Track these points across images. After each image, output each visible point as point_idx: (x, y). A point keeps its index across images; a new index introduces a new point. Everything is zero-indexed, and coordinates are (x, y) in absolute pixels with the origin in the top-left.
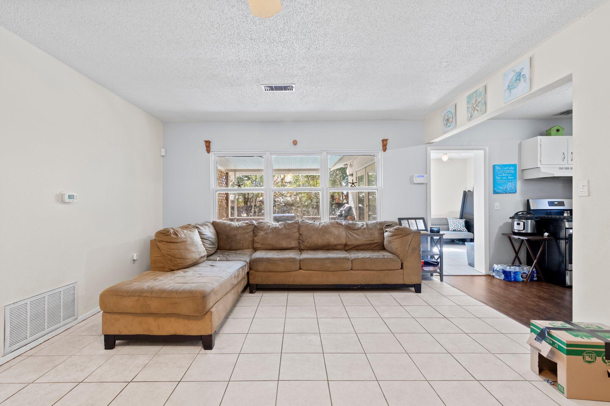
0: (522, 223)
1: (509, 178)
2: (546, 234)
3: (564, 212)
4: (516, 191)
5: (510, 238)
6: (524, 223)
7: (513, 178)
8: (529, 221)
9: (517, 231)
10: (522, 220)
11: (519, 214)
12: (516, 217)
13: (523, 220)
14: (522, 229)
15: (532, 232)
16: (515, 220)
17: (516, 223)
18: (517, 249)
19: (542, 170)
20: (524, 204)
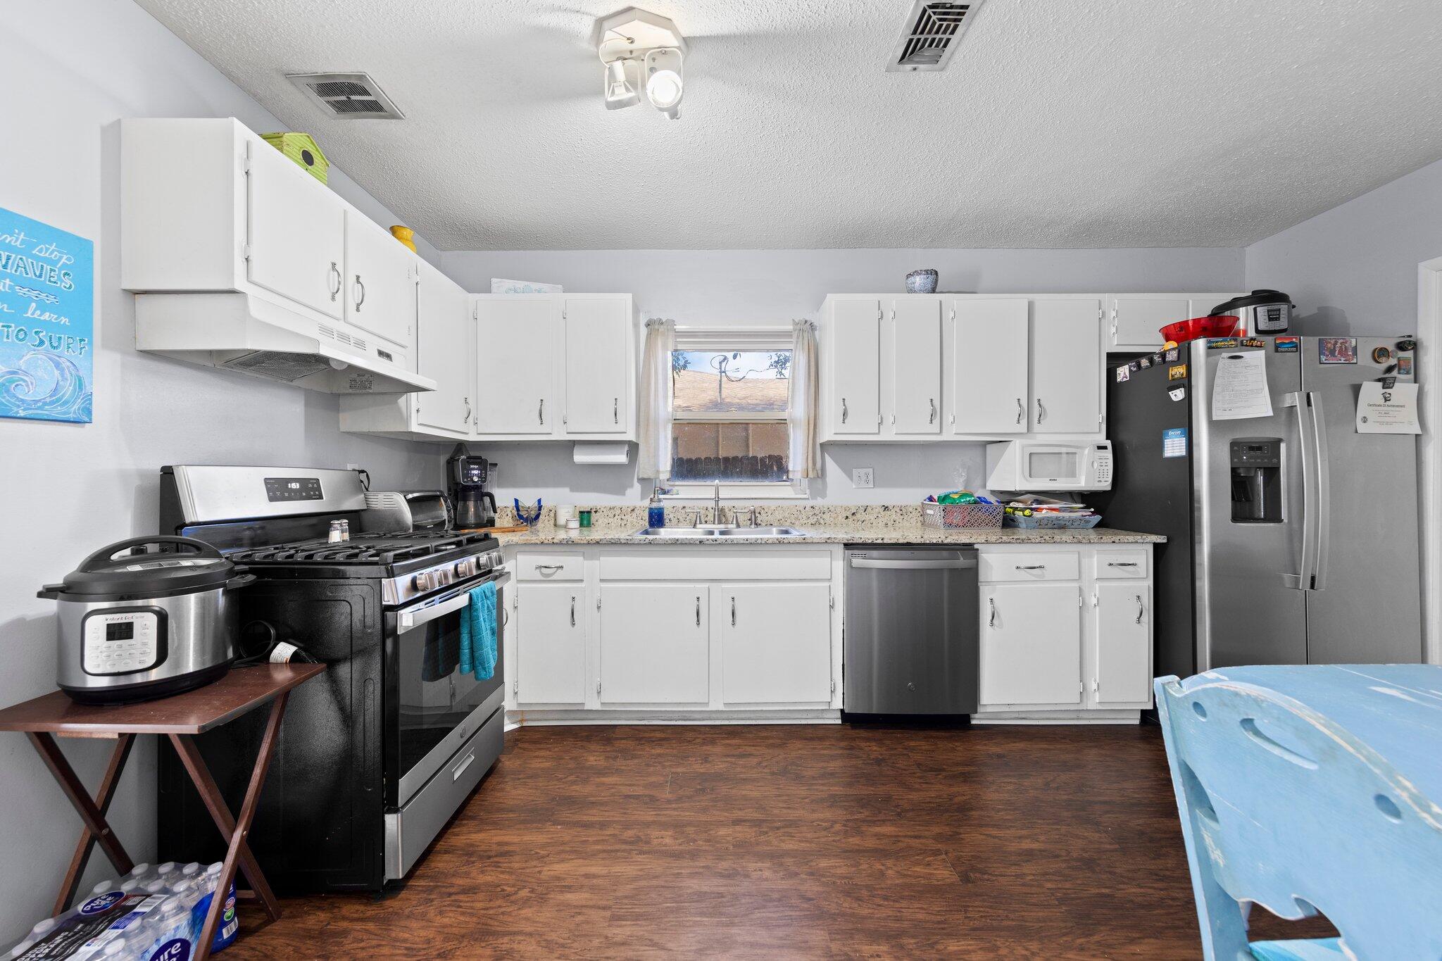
0: (146, 626)
1: (32, 312)
2: (283, 651)
3: (330, 525)
4: (89, 412)
5: (46, 743)
6: (163, 619)
7: (64, 320)
8: (192, 600)
9: (104, 682)
10: (140, 603)
11: (115, 557)
12: (100, 588)
13: (155, 602)
14: (152, 659)
15: (208, 665)
16: (92, 606)
17: (96, 627)
18: (94, 791)
19: (259, 305)
20: (142, 491)
